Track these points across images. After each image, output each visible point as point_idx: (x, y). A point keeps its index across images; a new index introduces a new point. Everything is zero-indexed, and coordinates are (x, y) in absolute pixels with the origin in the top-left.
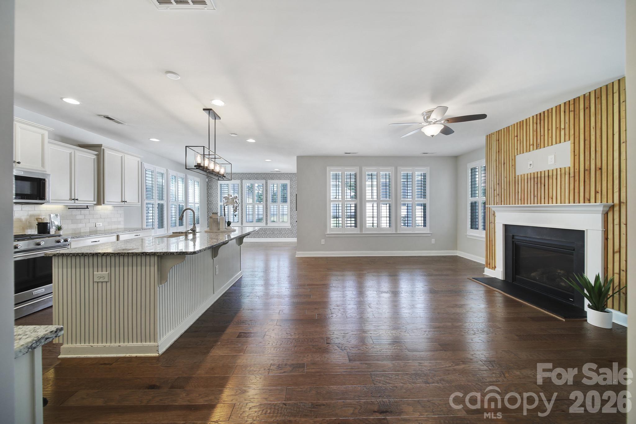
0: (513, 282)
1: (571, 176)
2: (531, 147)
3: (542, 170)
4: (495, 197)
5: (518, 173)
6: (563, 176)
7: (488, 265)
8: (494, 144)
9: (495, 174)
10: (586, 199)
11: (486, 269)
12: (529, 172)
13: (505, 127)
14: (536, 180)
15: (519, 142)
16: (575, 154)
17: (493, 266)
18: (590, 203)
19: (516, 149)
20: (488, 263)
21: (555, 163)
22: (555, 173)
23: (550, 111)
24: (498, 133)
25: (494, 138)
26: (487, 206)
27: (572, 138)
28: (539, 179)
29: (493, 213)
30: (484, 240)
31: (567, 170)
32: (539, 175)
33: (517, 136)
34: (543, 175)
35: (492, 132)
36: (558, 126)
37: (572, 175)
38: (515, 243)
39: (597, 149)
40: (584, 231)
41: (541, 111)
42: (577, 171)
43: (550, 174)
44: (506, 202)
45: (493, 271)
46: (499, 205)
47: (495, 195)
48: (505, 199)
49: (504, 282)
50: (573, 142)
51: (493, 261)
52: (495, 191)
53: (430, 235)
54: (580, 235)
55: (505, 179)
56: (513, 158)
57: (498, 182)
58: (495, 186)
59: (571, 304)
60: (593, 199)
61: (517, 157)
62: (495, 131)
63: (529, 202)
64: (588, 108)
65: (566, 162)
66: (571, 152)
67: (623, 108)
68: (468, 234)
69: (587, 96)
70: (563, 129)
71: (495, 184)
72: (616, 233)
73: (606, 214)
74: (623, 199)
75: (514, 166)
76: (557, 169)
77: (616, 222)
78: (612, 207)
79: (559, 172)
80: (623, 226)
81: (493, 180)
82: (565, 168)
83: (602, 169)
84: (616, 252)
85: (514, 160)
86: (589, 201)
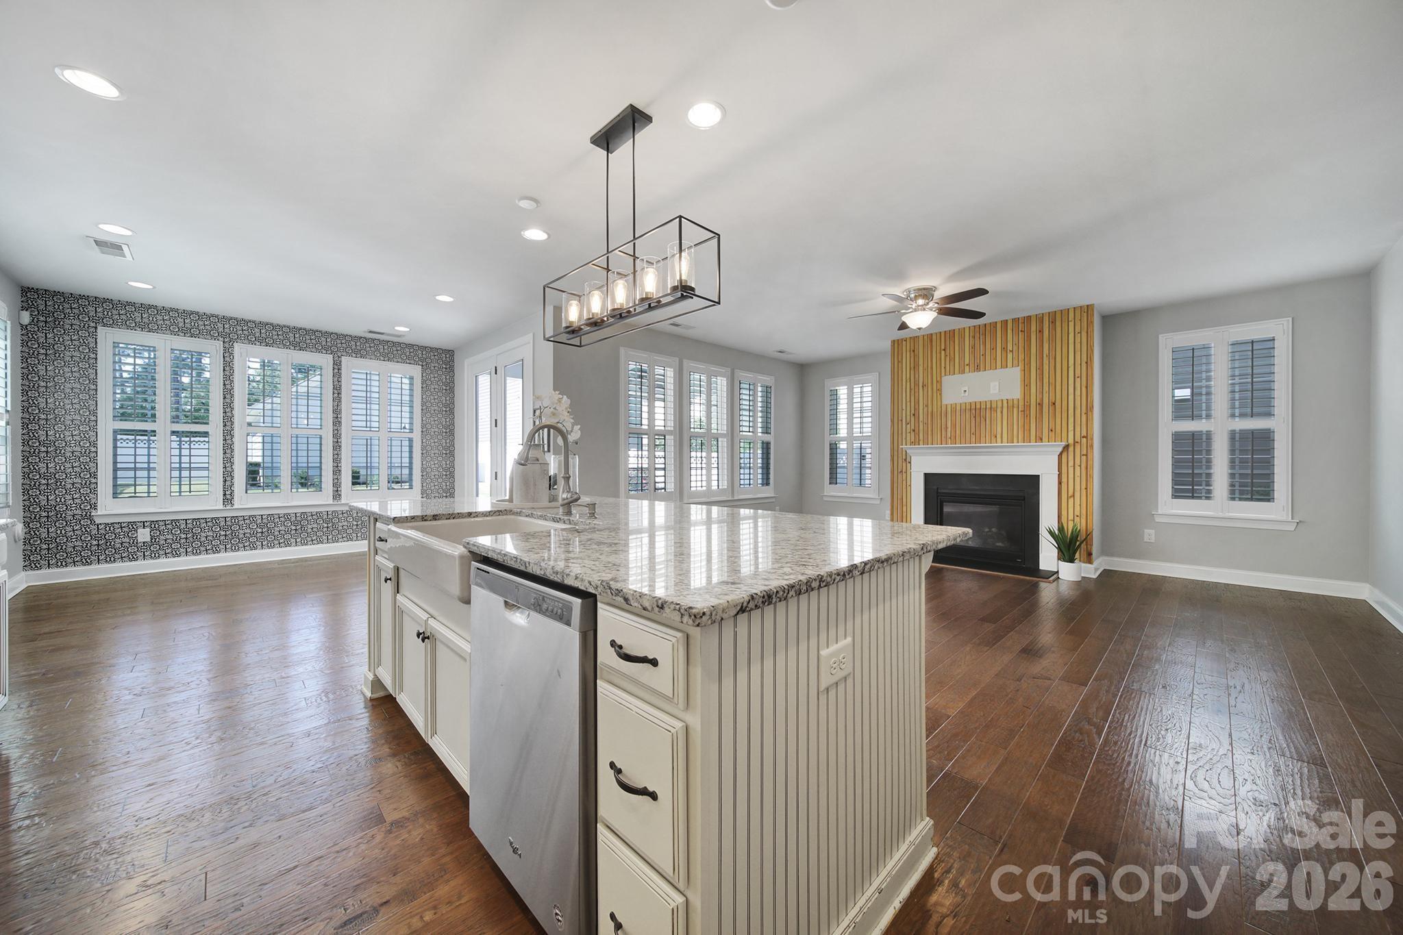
2: (967, 367)
3: (983, 399)
4: (908, 434)
5: (944, 402)
6: (1011, 408)
8: (906, 354)
9: (908, 400)
10: (1038, 438)
12: (962, 401)
14: (973, 411)
15: (947, 358)
16: (1026, 385)
18: (1042, 442)
19: (943, 368)
21: (999, 391)
22: (1000, 405)
23: (993, 325)
24: (912, 340)
25: (906, 346)
26: (901, 447)
27: (1021, 364)
28: (979, 411)
29: (908, 457)
31: (1015, 402)
32: (978, 407)
33: (944, 350)
34: (983, 407)
36: (1004, 347)
37: (1021, 409)
38: (940, 499)
39: (1050, 381)
40: (1039, 476)
42: (1027, 404)
43: (994, 405)
44: (926, 441)
46: (915, 445)
47: (908, 431)
48: (925, 437)
50: (1023, 369)
52: (908, 426)
54: (1033, 481)
55: (926, 409)
56: (938, 379)
57: (913, 412)
58: (908, 417)
59: (1020, 565)
60: (1045, 438)
61: (943, 378)
62: (908, 337)
63: (963, 441)
64: (1041, 331)
65: (1014, 392)
66: (1021, 381)
67: (1078, 340)
68: (825, 494)
69: (1040, 319)
70: (1010, 351)
71: (908, 413)
72: (1071, 476)
73: (1060, 455)
74: (1078, 439)
75: (940, 390)
76: (1002, 400)
77: (1071, 463)
78: (1066, 447)
79: (1005, 404)
80: (1078, 469)
81: (904, 408)
82: (1013, 400)
83: (1056, 404)
84: (1071, 497)
85: (939, 382)
86: (1041, 439)
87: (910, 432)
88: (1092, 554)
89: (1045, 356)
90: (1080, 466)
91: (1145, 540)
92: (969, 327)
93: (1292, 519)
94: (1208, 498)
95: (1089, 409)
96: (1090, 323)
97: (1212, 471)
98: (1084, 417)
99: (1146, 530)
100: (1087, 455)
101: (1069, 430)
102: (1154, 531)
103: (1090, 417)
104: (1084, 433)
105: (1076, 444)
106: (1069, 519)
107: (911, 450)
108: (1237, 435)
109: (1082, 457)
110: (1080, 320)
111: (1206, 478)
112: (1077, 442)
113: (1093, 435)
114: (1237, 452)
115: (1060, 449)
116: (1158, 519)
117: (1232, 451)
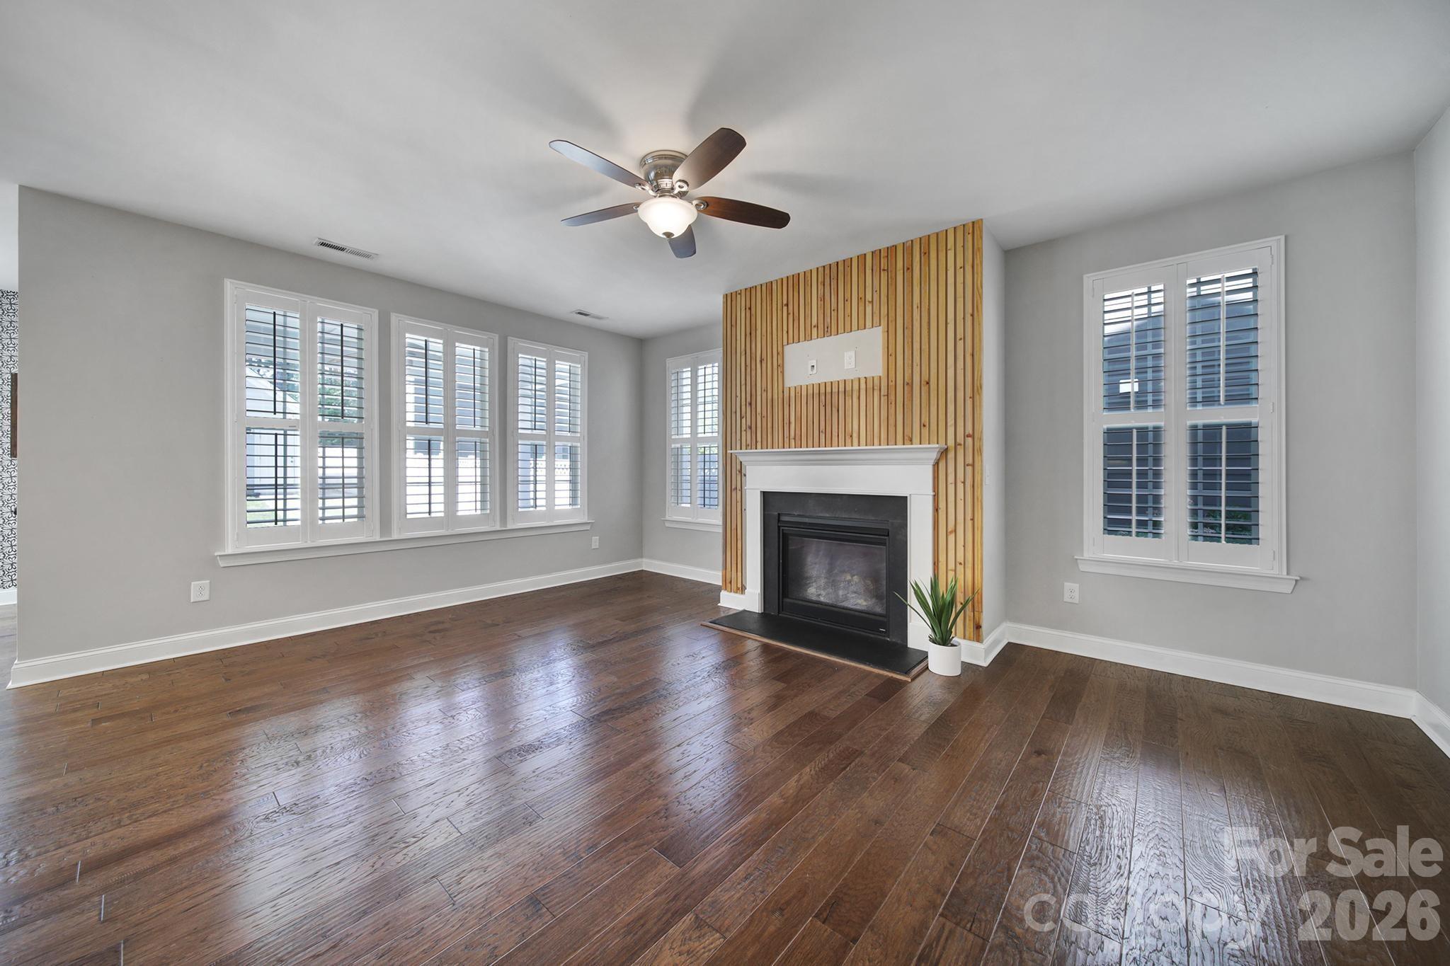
0: (779, 613)
1: (882, 393)
2: (814, 331)
3: (835, 378)
4: (744, 433)
5: (787, 385)
6: (870, 392)
7: (729, 585)
8: (741, 315)
9: (743, 382)
10: (906, 438)
11: (723, 594)
12: (809, 382)
13: (763, 281)
14: (823, 398)
15: (791, 316)
16: (889, 354)
17: (740, 586)
18: (912, 444)
19: (785, 332)
20: (728, 581)
21: (856, 366)
22: (856, 387)
23: (848, 263)
24: (748, 293)
25: (741, 302)
26: (731, 452)
27: (884, 322)
28: (828, 397)
29: (739, 467)
30: (720, 530)
31: (877, 382)
32: (829, 390)
33: (787, 305)
34: (835, 390)
35: (737, 289)
36: (861, 295)
37: (884, 391)
38: (783, 530)
39: (923, 347)
40: (907, 497)
41: (832, 261)
42: (892, 384)
43: (849, 388)
44: (765, 443)
45: (738, 596)
46: (751, 449)
47: (744, 428)
48: (764, 436)
49: (764, 616)
50: (886, 330)
51: (739, 574)
52: (744, 420)
53: (588, 527)
54: (898, 505)
55: (764, 395)
56: (780, 349)
57: (748, 400)
58: (743, 407)
59: (883, 638)
60: (916, 439)
61: (786, 348)
62: (743, 288)
63: (810, 443)
64: (911, 269)
65: (875, 367)
66: (883, 349)
67: (960, 279)
68: (667, 518)
69: (908, 247)
70: (869, 302)
71: (743, 403)
72: (951, 498)
73: (936, 465)
74: (960, 439)
75: (781, 366)
76: (859, 379)
77: (951, 479)
78: (944, 452)
79: (863, 386)
80: (960, 486)
81: (738, 394)
82: (873, 377)
83: (931, 383)
84: (951, 532)
85: (781, 354)
86: (911, 440)
87: (746, 431)
88: (981, 627)
89: (915, 307)
90: (964, 483)
91: (1065, 600)
92: (818, 269)
93: (1288, 574)
94: (1157, 535)
95: (976, 389)
96: (977, 251)
97: (1162, 492)
98: (969, 402)
99: (1066, 584)
100: (973, 465)
101: (949, 424)
102: (1078, 585)
103: (977, 403)
104: (969, 430)
105: (958, 447)
106: (949, 568)
107: (744, 456)
108: (1200, 433)
109: (967, 467)
110: (963, 246)
111: (1154, 503)
112: (960, 445)
113: (982, 432)
114: (1200, 460)
115: (934, 455)
116: (1083, 567)
117: (1194, 460)
